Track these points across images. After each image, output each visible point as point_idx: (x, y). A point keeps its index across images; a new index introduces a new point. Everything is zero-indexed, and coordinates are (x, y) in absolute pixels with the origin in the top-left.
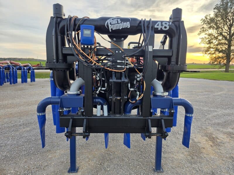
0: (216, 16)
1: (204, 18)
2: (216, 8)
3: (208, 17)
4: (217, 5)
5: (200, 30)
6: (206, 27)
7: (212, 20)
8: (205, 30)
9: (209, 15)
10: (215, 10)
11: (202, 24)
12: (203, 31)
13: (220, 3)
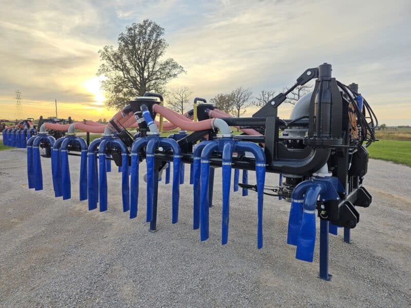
0: (122, 50)
1: (103, 50)
2: (121, 38)
3: (109, 50)
4: (122, 34)
5: (100, 69)
6: (108, 64)
7: (117, 57)
8: (106, 68)
9: (111, 46)
10: (120, 41)
11: (101, 58)
12: (104, 70)
13: (126, 33)
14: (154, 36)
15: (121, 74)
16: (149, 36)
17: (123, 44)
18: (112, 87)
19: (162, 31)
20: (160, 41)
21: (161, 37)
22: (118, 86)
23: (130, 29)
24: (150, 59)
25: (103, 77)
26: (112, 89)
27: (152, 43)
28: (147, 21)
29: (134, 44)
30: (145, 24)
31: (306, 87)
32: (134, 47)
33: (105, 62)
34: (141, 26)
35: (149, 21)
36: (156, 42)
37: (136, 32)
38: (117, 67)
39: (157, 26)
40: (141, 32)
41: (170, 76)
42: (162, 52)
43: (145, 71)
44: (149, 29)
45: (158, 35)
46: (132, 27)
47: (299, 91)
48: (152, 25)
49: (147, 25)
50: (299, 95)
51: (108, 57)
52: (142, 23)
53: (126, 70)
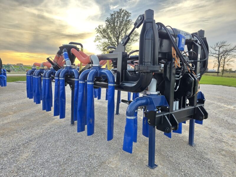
0: (108, 28)
1: (98, 28)
2: (107, 20)
3: (101, 27)
4: (108, 18)
5: (96, 38)
6: (100, 35)
7: (104, 31)
8: (99, 38)
9: (102, 25)
10: (107, 22)
11: (97, 32)
12: (98, 39)
13: (109, 17)
14: (125, 17)
15: (107, 40)
16: (123, 18)
17: (108, 23)
18: (102, 48)
19: (130, 15)
20: (129, 21)
21: (129, 18)
22: (105, 47)
23: (112, 15)
24: (123, 32)
25: (97, 43)
26: (102, 49)
27: (124, 22)
28: (121, 9)
29: (114, 24)
30: (120, 11)
31: (225, 46)
32: (114, 25)
33: (98, 34)
34: (118, 12)
35: (123, 9)
36: (126, 21)
37: (115, 16)
38: (104, 37)
39: (127, 12)
40: (118, 16)
41: (134, 41)
42: (130, 27)
43: (119, 39)
44: (123, 14)
45: (128, 17)
46: (113, 13)
47: (219, 48)
48: (124, 11)
49: (121, 12)
50: (219, 51)
51: (100, 31)
52: (119, 11)
53: (109, 38)
